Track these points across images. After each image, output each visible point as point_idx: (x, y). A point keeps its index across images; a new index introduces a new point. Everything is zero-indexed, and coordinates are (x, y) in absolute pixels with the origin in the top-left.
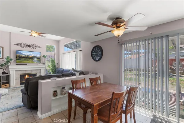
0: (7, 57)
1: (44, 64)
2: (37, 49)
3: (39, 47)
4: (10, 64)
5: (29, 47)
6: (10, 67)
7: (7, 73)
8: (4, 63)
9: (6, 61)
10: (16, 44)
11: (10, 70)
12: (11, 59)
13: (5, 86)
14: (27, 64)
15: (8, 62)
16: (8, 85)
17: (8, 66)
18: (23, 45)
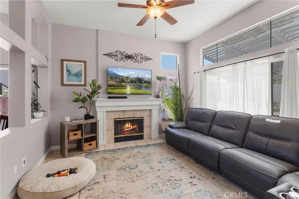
0: (93, 81)
1: (158, 97)
2: (145, 64)
3: (147, 59)
4: (98, 97)
5: (129, 60)
6: (97, 104)
7: (92, 117)
8: (88, 96)
9: (91, 90)
10: (107, 55)
11: (97, 110)
12: (99, 87)
13: (90, 145)
14: (126, 98)
15: (94, 93)
16: (94, 143)
17: (94, 102)
18: (119, 56)
